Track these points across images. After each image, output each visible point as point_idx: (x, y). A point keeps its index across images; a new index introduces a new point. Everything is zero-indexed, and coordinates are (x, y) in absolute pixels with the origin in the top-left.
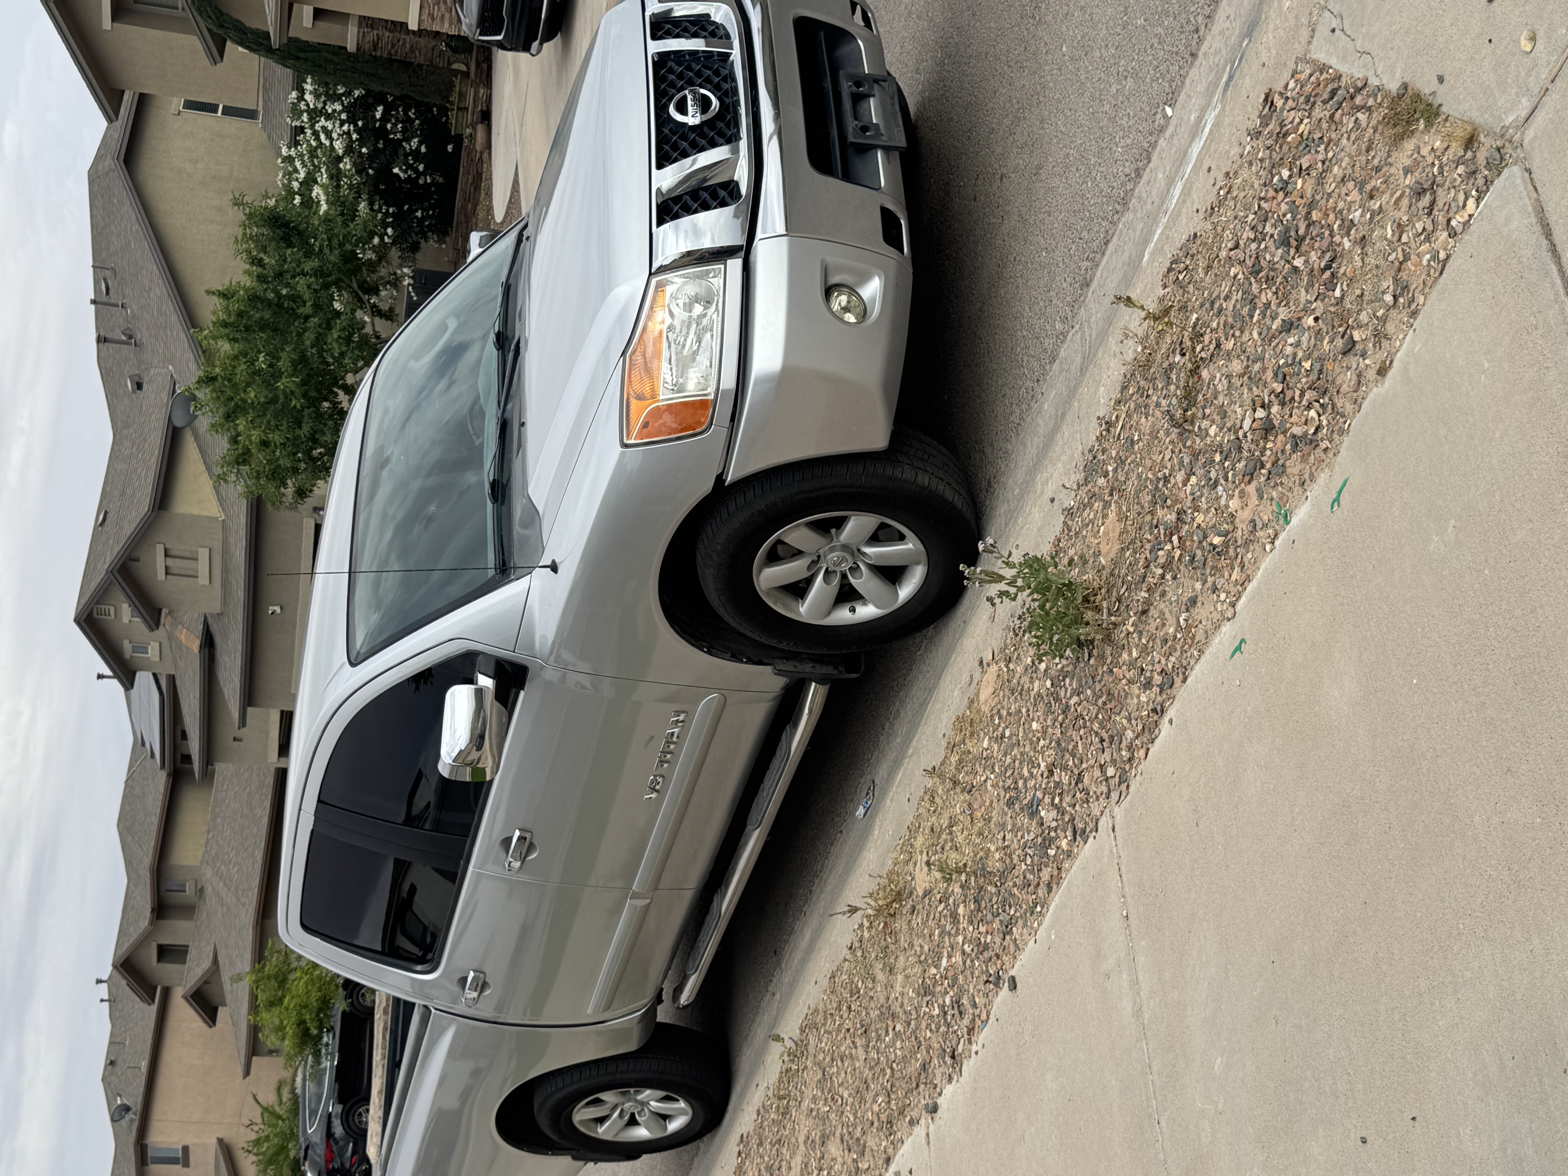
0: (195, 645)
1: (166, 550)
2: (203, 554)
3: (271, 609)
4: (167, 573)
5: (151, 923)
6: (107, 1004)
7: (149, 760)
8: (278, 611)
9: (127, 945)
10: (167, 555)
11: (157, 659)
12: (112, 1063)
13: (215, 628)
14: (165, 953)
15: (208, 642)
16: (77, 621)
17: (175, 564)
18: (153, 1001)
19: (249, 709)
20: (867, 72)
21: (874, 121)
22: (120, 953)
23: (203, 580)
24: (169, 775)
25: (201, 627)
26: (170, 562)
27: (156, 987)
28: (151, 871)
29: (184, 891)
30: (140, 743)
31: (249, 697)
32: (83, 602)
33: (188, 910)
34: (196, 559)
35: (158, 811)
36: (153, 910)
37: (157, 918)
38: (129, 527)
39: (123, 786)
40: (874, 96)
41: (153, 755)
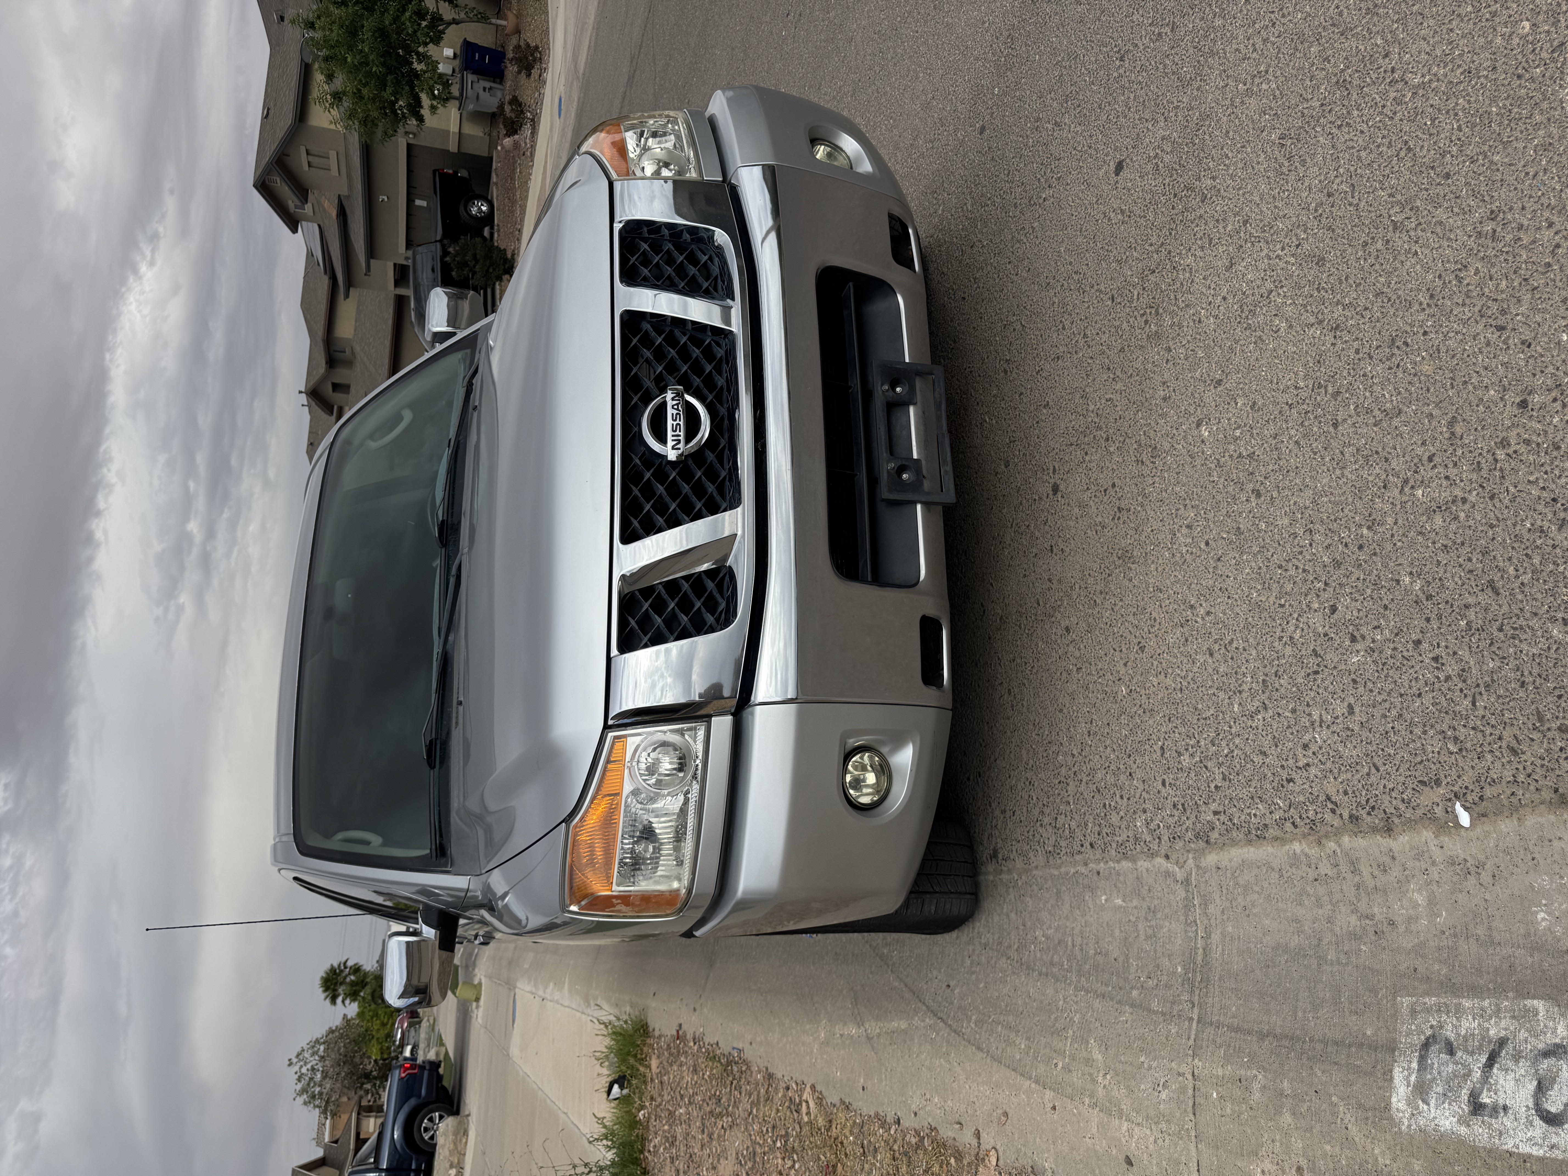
0: (334, 213)
1: (307, 150)
2: (333, 155)
3: (381, 198)
4: (309, 166)
5: (326, 371)
6: (306, 408)
7: (317, 266)
8: (386, 199)
9: (312, 382)
10: (308, 153)
11: (312, 214)
12: (311, 444)
13: (345, 203)
14: (336, 387)
15: (342, 214)
16: (255, 186)
17: (314, 160)
18: (332, 413)
19: (372, 261)
20: (907, 360)
21: (915, 456)
22: (308, 386)
23: (334, 172)
24: (330, 278)
25: (336, 201)
26: (311, 158)
27: (333, 407)
28: (323, 341)
29: (345, 352)
30: (310, 255)
31: (371, 253)
32: (259, 172)
33: (349, 363)
34: (328, 158)
35: (325, 302)
36: (327, 363)
37: (330, 367)
38: (280, 134)
39: (302, 280)
40: (915, 404)
41: (319, 264)
